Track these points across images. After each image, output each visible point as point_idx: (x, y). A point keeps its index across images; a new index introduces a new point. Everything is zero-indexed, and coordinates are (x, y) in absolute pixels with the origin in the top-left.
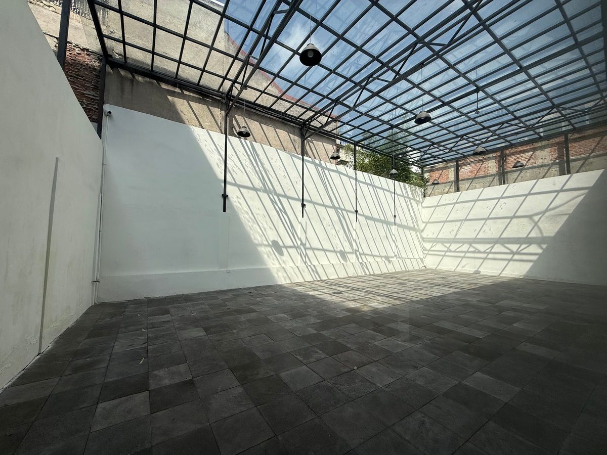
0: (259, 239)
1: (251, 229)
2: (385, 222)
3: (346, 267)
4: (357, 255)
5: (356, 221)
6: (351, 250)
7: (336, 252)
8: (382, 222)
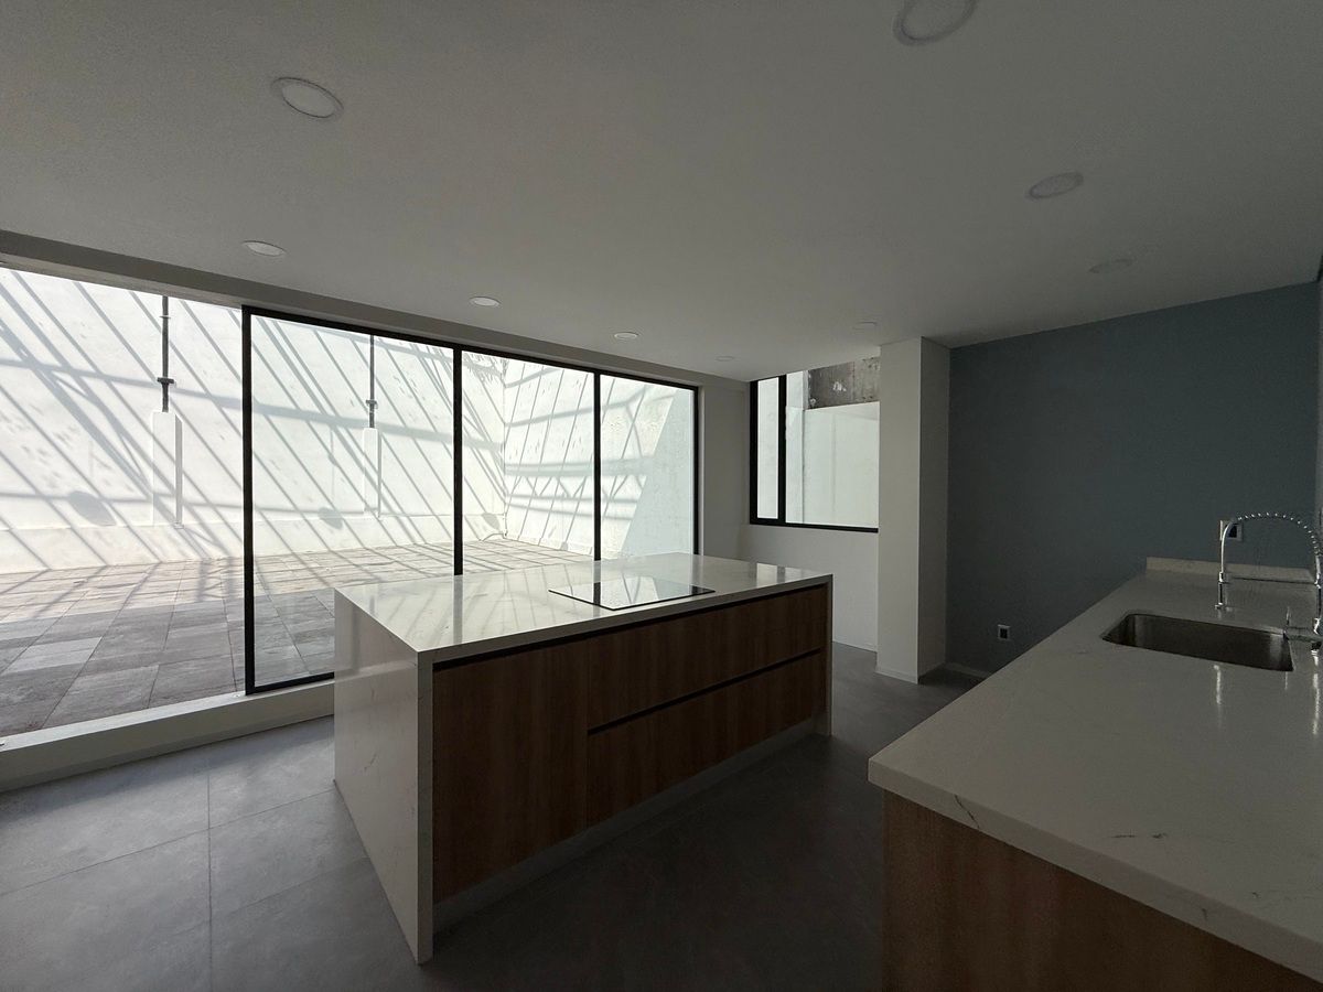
2: (322, 418)
3: (91, 538)
4: (163, 510)
5: (165, 408)
6: (139, 494)
7: (48, 499)
8: (307, 417)
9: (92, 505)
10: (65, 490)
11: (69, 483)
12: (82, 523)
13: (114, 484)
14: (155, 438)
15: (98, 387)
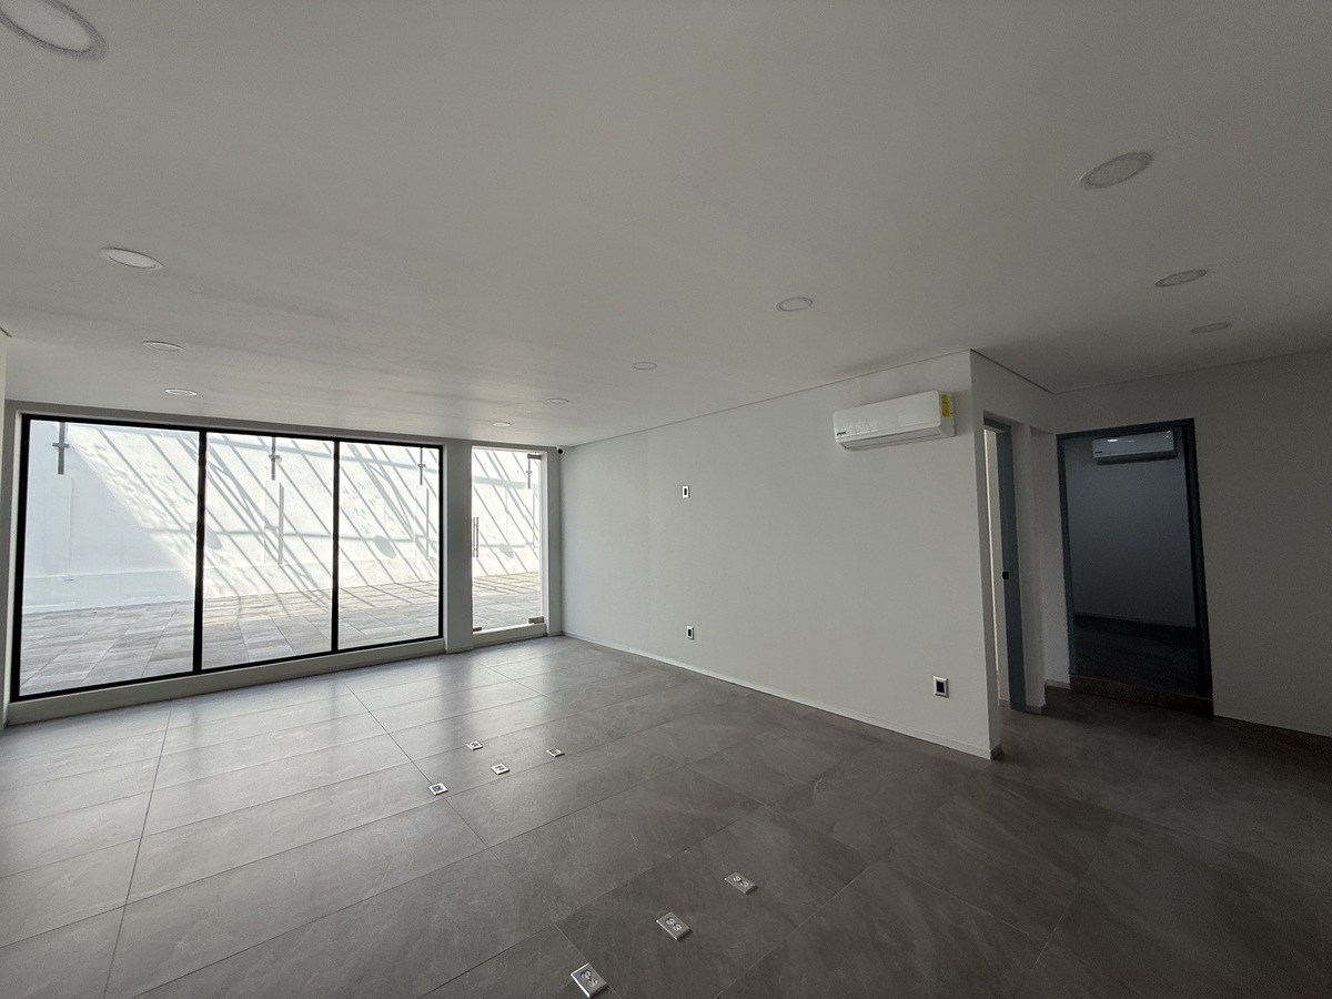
0: (157, 520)
1: (135, 503)
2: (500, 482)
3: (387, 566)
4: (419, 545)
5: (421, 483)
6: (407, 536)
7: (365, 540)
8: (493, 482)
9: (385, 544)
10: (373, 535)
11: (375, 531)
12: (381, 556)
13: (395, 530)
15: (389, 469)
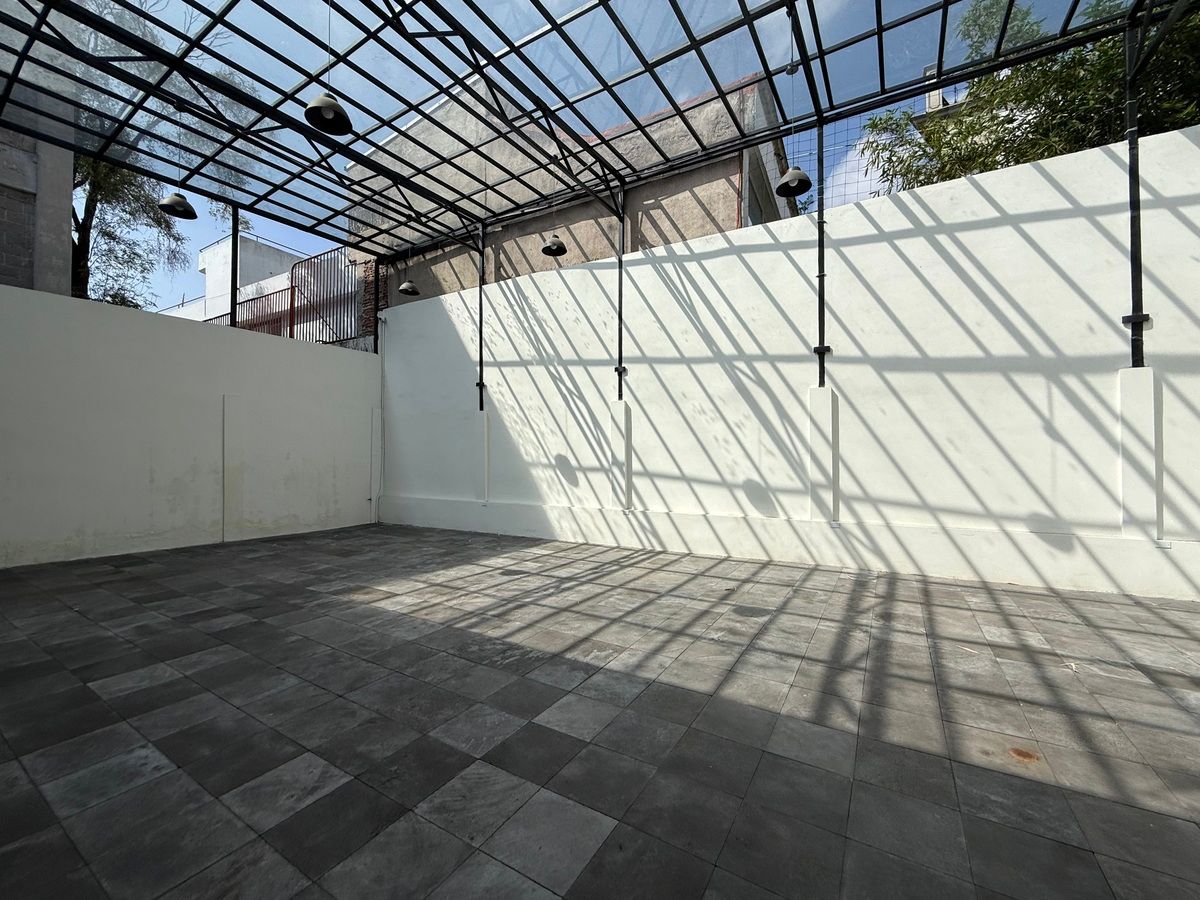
3: (759, 531)
4: (819, 502)
5: (822, 383)
6: (798, 484)
9: (761, 494)
10: (741, 478)
11: (744, 472)
12: (754, 514)
13: (779, 474)
14: (812, 419)
